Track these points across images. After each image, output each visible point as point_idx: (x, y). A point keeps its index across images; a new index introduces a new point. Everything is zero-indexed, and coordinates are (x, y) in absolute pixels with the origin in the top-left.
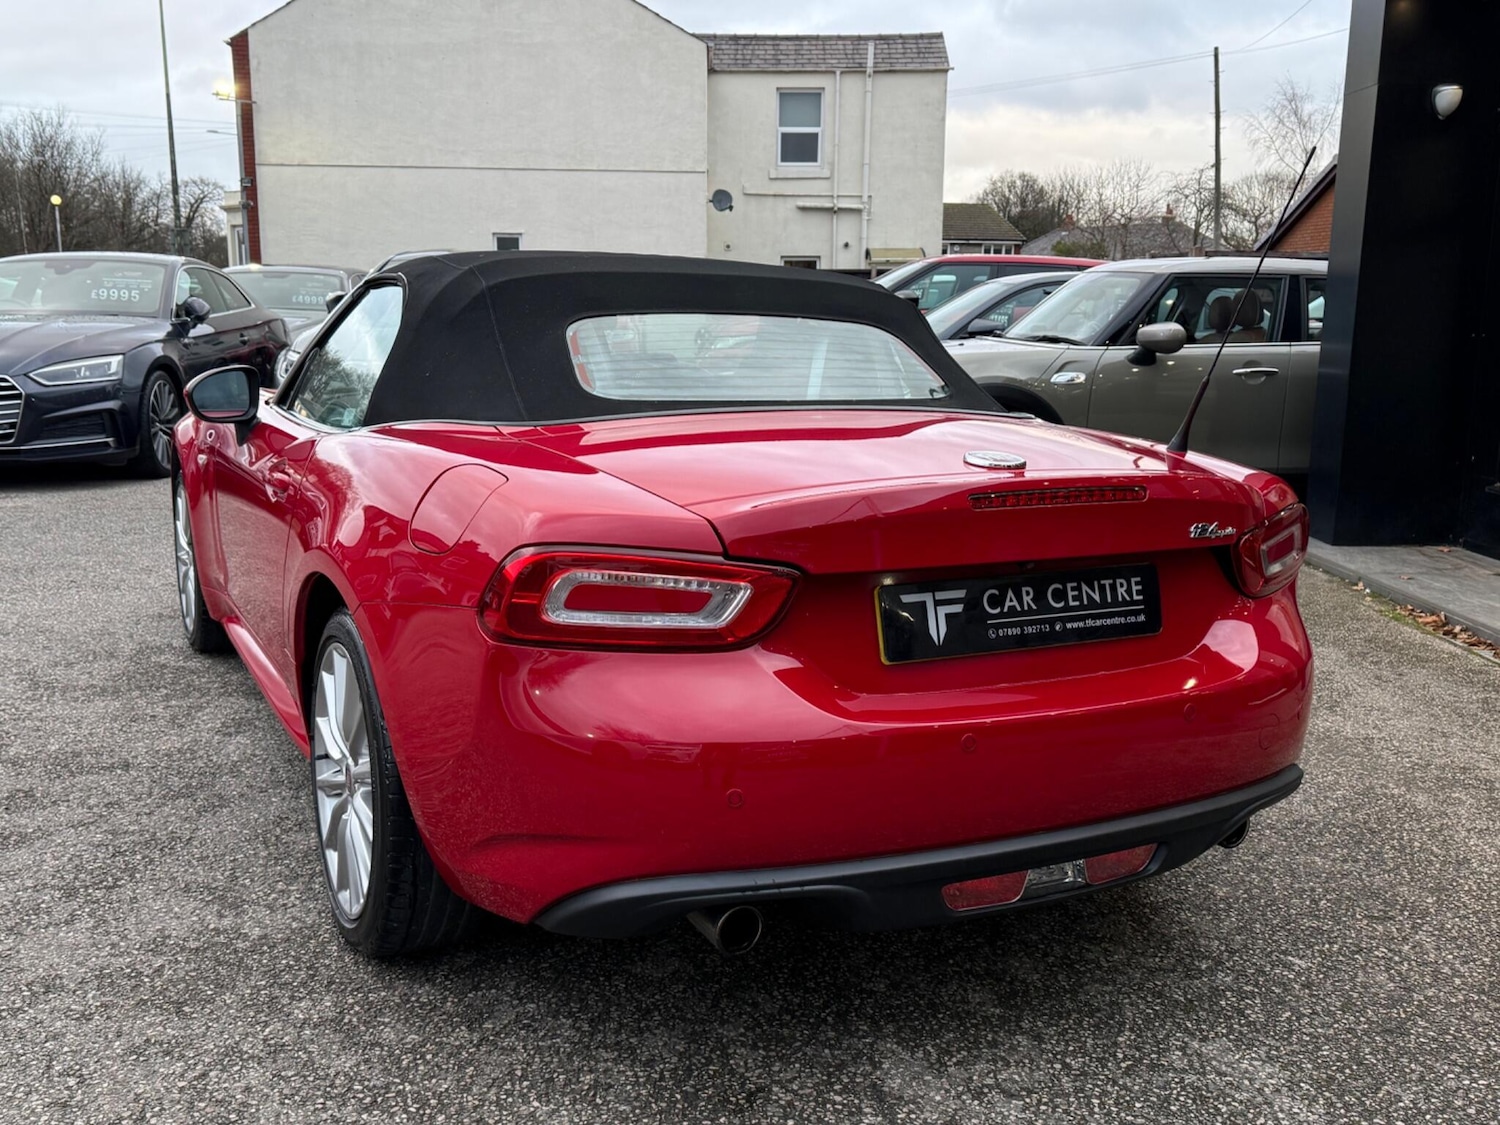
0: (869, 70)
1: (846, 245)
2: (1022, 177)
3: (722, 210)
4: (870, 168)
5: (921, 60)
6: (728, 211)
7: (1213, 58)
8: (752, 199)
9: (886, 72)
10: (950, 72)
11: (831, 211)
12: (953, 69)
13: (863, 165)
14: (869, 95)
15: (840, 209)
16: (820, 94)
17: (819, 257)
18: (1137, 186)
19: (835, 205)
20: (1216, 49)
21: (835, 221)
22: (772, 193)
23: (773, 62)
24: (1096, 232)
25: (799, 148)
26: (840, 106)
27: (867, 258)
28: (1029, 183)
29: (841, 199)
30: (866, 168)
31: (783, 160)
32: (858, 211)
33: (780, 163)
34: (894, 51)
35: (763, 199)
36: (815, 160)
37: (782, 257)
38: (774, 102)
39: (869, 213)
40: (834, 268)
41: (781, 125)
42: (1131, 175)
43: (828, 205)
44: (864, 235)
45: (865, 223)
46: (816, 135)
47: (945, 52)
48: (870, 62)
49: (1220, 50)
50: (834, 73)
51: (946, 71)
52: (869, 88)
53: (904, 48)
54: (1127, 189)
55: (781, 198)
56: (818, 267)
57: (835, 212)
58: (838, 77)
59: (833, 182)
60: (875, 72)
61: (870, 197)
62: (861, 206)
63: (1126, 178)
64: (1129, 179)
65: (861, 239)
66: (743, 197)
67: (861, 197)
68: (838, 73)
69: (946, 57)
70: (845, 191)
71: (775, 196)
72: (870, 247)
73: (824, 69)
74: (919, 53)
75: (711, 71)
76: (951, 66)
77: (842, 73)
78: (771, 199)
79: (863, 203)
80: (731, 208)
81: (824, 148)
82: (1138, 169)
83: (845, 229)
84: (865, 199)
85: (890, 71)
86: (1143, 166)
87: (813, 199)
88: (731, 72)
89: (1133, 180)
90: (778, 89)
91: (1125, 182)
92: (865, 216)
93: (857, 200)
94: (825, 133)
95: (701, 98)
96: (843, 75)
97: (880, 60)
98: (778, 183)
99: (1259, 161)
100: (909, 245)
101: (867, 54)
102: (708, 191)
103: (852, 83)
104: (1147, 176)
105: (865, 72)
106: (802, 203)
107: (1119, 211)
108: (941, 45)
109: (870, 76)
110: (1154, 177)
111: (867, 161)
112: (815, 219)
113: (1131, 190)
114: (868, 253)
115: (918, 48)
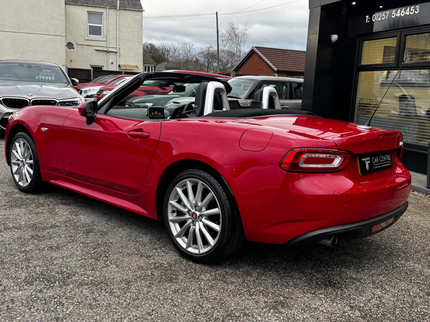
0: (118, 8)
1: (112, 63)
2: (150, 44)
3: (70, 49)
4: (119, 39)
5: (134, 7)
6: (72, 49)
7: (216, 15)
8: (80, 46)
9: (123, 9)
10: (143, 12)
11: (107, 52)
12: (144, 11)
13: (117, 38)
14: (118, 16)
15: (110, 51)
16: (102, 14)
17: (103, 66)
18: (189, 51)
19: (108, 50)
20: (217, 12)
21: (108, 55)
22: (86, 44)
23: (85, 2)
24: (178, 64)
25: (95, 31)
26: (108, 19)
27: (119, 67)
28: (152, 46)
29: (110, 48)
30: (118, 39)
31: (89, 34)
32: (116, 52)
33: (89, 35)
34: (125, 3)
35: (83, 46)
36: (101, 35)
37: (90, 65)
38: (86, 15)
39: (119, 53)
40: (108, 70)
41: (88, 23)
42: (188, 47)
43: (106, 50)
44: (118, 60)
45: (118, 56)
46: (101, 27)
47: (141, 5)
48: (118, 6)
49: (218, 13)
50: (106, 8)
51: (142, 11)
52: (118, 14)
53: (128, 3)
54: (186, 51)
55: (89, 46)
56: (103, 69)
57: (108, 52)
58: (108, 10)
59: (107, 43)
60: (120, 9)
61: (119, 48)
62: (116, 51)
63: (186, 48)
64: (187, 48)
65: (117, 61)
66: (76, 45)
67: (116, 48)
68: (108, 8)
69: (142, 7)
70: (112, 46)
71: (87, 45)
72: (120, 64)
73: (103, 6)
74: (133, 5)
75: (65, 4)
76: (144, 10)
77: (109, 8)
78: (86, 46)
79: (117, 50)
80: (73, 48)
81: (104, 31)
82: (190, 46)
83: (112, 58)
84: (118, 49)
85: (124, 9)
86: (191, 45)
87: (100, 47)
88: (71, 4)
89: (188, 49)
90: (87, 11)
91: (186, 49)
92: (118, 54)
93: (116, 49)
94: (104, 26)
95: (63, 12)
96: (110, 10)
97: (121, 6)
98: (88, 41)
99: (225, 46)
100: (133, 64)
101: (117, 3)
102: (66, 42)
103: (112, 12)
104: (192, 48)
105: (116, 9)
106: (96, 48)
107: (184, 58)
108: (139, 3)
109: (118, 10)
110: (194, 48)
111: (118, 37)
112: (101, 54)
113: (187, 52)
114: (119, 66)
115: (132, 3)
